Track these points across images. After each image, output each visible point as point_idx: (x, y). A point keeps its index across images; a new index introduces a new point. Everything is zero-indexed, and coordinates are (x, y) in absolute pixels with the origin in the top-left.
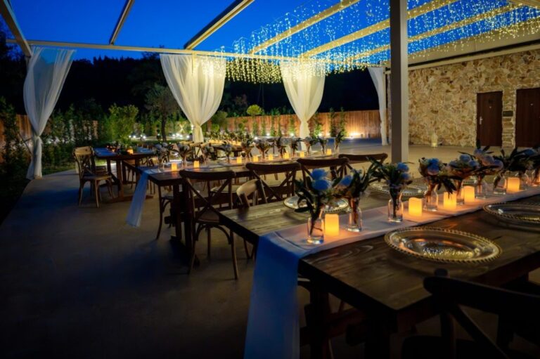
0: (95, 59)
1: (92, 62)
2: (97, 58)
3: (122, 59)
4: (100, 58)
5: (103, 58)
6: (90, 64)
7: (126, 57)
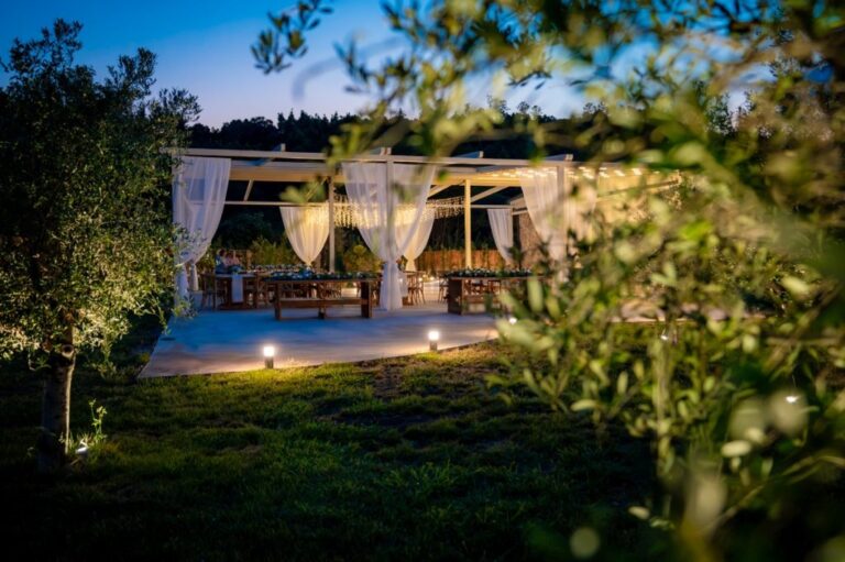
0: (281, 117)
1: (276, 123)
2: (286, 117)
3: (335, 118)
4: (291, 116)
5: (297, 116)
6: (272, 127)
7: (344, 115)
